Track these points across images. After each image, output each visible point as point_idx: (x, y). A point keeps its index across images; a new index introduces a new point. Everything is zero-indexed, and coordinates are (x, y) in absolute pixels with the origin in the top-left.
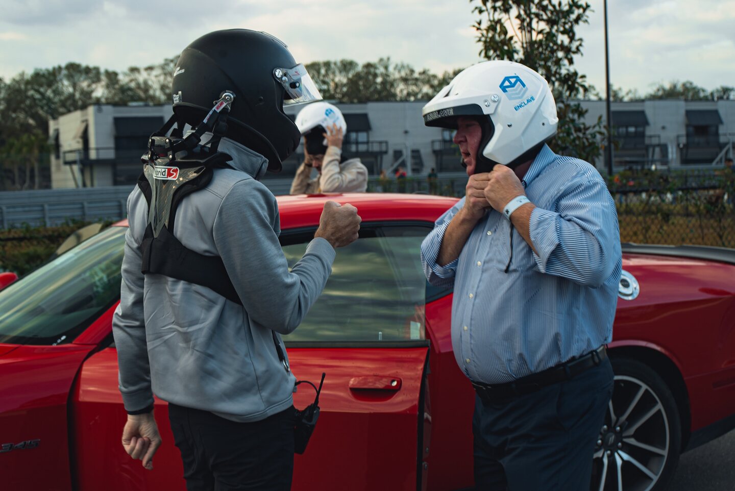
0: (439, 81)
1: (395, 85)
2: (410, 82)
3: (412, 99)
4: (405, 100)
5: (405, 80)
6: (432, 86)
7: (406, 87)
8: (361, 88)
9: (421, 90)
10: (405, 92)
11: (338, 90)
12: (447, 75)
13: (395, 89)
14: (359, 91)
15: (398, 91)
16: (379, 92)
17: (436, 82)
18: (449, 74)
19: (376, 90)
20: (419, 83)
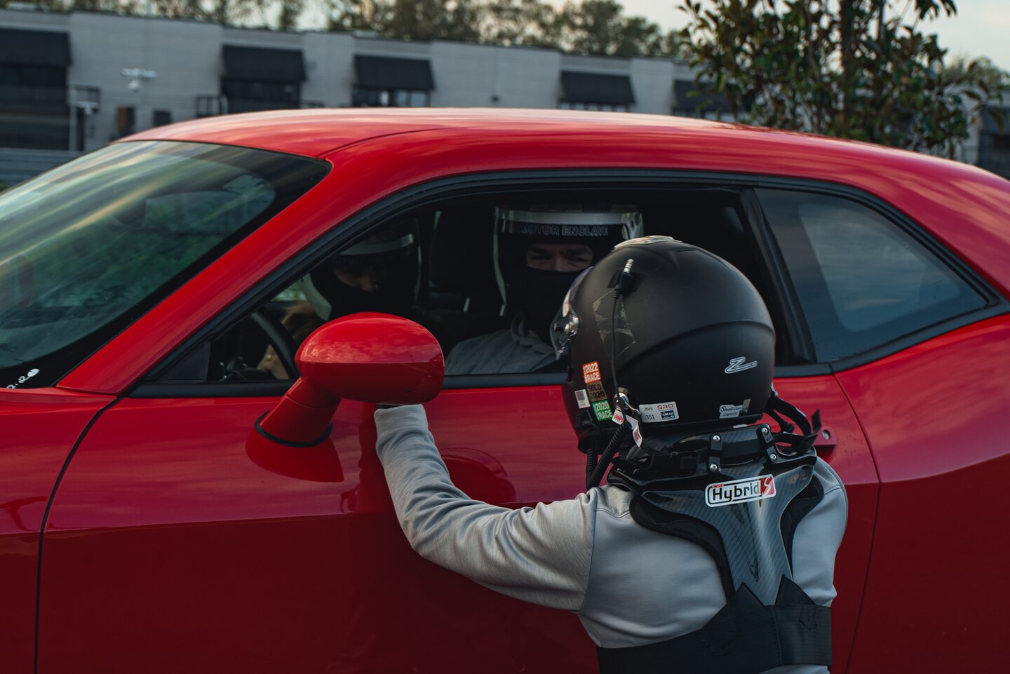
0: (557, 17)
1: (479, 17)
2: (505, 14)
3: (507, 42)
4: (496, 42)
5: (497, 10)
6: (543, 25)
7: (497, 22)
8: (419, 17)
9: (522, 30)
10: (495, 31)
11: (379, 17)
12: (571, 8)
13: (478, 24)
14: (415, 21)
15: (482, 28)
16: (450, 27)
17: (550, 19)
18: (574, 7)
19: (444, 24)
20: (521, 18)
